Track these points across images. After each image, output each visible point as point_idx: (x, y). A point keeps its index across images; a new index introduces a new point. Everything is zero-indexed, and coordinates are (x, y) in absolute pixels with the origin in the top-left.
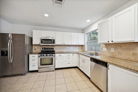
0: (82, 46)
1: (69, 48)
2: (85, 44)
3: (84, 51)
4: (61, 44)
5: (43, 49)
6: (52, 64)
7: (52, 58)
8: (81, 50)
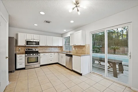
0: (61, 47)
1: (51, 48)
2: (63, 46)
3: (62, 51)
4: (44, 45)
5: (28, 50)
6: (38, 62)
7: (38, 57)
8: (61, 50)
